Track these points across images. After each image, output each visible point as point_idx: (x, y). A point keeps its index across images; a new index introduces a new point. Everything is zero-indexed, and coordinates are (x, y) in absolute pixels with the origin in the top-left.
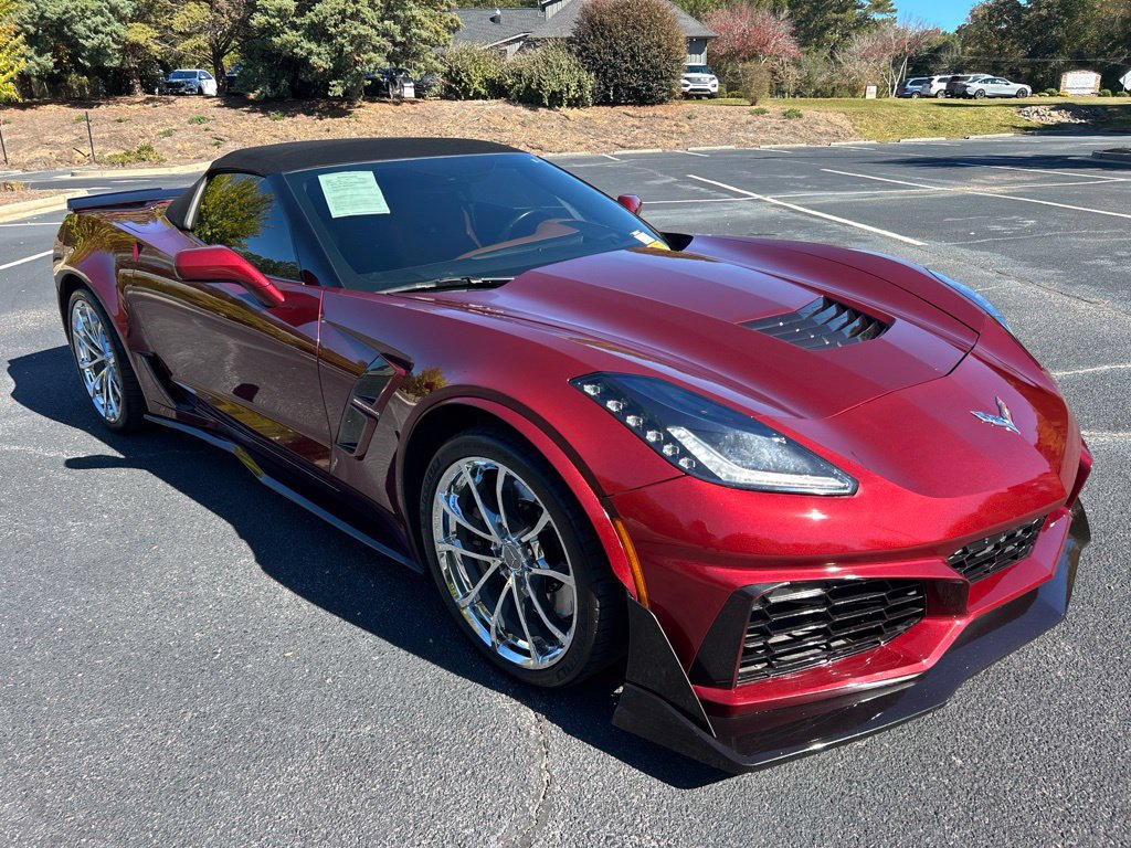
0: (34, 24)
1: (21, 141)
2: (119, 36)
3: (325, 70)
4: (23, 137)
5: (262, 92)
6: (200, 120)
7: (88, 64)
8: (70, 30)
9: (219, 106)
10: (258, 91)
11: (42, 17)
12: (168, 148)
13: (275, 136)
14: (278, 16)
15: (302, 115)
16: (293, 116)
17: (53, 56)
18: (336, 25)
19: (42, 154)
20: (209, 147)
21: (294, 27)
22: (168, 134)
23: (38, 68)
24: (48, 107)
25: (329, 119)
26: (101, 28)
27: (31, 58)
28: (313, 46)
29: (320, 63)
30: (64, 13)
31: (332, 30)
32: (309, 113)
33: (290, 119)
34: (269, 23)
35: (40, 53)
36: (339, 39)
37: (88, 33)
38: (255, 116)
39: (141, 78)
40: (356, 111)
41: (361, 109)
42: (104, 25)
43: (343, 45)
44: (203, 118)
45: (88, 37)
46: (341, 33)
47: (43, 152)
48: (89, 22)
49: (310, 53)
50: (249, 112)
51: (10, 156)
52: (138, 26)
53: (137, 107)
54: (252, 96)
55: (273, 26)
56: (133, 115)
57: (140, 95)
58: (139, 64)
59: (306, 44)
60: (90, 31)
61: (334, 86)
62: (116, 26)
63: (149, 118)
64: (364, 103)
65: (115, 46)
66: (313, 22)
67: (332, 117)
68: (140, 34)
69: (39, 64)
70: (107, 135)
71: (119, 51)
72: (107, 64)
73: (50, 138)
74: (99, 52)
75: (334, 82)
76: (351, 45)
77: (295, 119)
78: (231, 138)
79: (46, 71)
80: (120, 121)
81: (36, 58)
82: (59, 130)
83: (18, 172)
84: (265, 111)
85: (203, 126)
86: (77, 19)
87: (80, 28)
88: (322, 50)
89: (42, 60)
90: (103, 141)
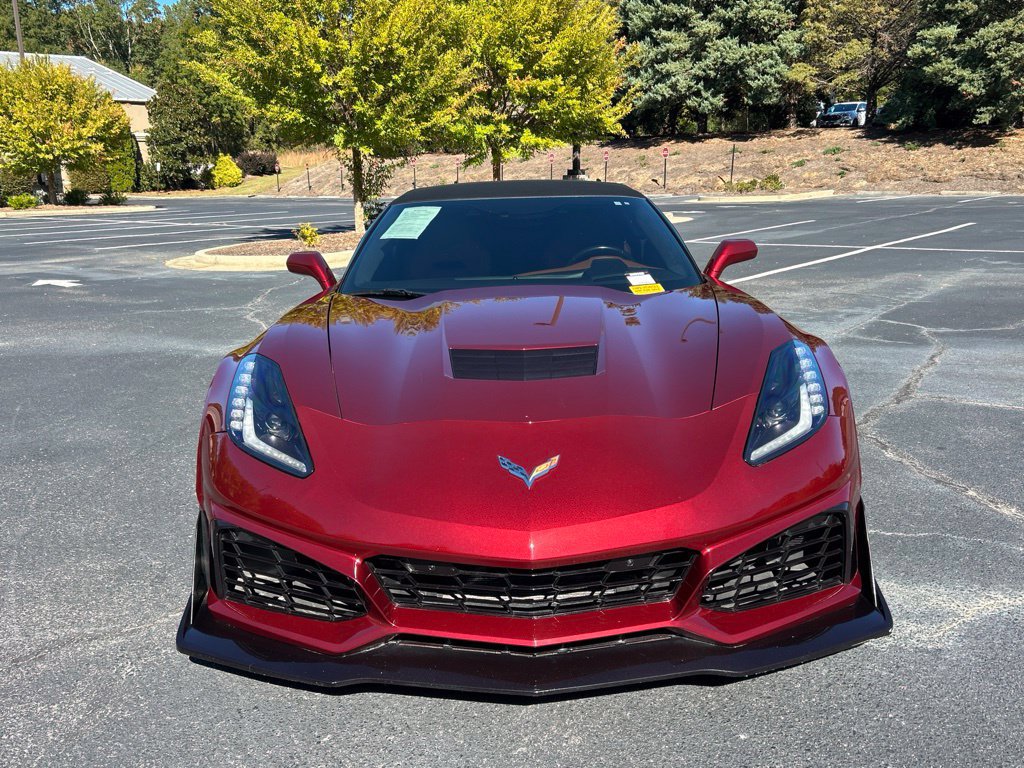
0: (716, 70)
1: (682, 170)
2: (781, 76)
3: (975, 96)
4: (684, 166)
5: (904, 122)
6: (835, 151)
7: (750, 102)
8: (742, 73)
9: (859, 137)
10: (900, 122)
11: (723, 64)
12: (796, 177)
13: (903, 166)
14: (935, 45)
15: (941, 145)
16: (930, 146)
17: (725, 97)
18: (998, 49)
19: (693, 181)
20: (833, 177)
21: (952, 54)
22: (800, 164)
23: (710, 108)
24: (713, 140)
25: (969, 149)
26: (768, 70)
27: (706, 99)
28: (966, 73)
29: (971, 89)
30: (741, 58)
31: (993, 54)
32: (948, 143)
33: (926, 149)
34: (924, 53)
35: (714, 95)
36: (998, 63)
37: (757, 75)
38: (889, 146)
39: (798, 113)
40: (1004, 139)
41: (1012, 138)
42: (771, 66)
43: (1000, 70)
44: (838, 149)
45: (756, 78)
46: (1001, 58)
47: (694, 180)
48: (759, 65)
49: (962, 80)
50: (886, 142)
51: (669, 182)
52: (799, 66)
53: (786, 138)
54: (893, 126)
55: (928, 55)
56: (779, 148)
57: (793, 128)
58: (799, 101)
59: (958, 72)
60: (759, 72)
61: (981, 113)
62: (782, 67)
63: (791, 150)
64: (1015, 131)
65: (776, 85)
66: (973, 48)
67: (974, 146)
68: (801, 73)
69: (712, 104)
70: (749, 165)
71: (779, 89)
72: (766, 102)
73: (704, 167)
74: (763, 91)
75: (982, 109)
76: (1011, 69)
77: (931, 149)
78: (857, 168)
79: (717, 109)
80: (765, 152)
81: (711, 99)
82: (712, 160)
83: (671, 196)
84: (902, 142)
85: (836, 156)
86: (750, 63)
87: (751, 71)
88: (976, 76)
89: (714, 100)
90: (745, 171)
